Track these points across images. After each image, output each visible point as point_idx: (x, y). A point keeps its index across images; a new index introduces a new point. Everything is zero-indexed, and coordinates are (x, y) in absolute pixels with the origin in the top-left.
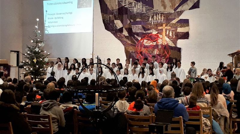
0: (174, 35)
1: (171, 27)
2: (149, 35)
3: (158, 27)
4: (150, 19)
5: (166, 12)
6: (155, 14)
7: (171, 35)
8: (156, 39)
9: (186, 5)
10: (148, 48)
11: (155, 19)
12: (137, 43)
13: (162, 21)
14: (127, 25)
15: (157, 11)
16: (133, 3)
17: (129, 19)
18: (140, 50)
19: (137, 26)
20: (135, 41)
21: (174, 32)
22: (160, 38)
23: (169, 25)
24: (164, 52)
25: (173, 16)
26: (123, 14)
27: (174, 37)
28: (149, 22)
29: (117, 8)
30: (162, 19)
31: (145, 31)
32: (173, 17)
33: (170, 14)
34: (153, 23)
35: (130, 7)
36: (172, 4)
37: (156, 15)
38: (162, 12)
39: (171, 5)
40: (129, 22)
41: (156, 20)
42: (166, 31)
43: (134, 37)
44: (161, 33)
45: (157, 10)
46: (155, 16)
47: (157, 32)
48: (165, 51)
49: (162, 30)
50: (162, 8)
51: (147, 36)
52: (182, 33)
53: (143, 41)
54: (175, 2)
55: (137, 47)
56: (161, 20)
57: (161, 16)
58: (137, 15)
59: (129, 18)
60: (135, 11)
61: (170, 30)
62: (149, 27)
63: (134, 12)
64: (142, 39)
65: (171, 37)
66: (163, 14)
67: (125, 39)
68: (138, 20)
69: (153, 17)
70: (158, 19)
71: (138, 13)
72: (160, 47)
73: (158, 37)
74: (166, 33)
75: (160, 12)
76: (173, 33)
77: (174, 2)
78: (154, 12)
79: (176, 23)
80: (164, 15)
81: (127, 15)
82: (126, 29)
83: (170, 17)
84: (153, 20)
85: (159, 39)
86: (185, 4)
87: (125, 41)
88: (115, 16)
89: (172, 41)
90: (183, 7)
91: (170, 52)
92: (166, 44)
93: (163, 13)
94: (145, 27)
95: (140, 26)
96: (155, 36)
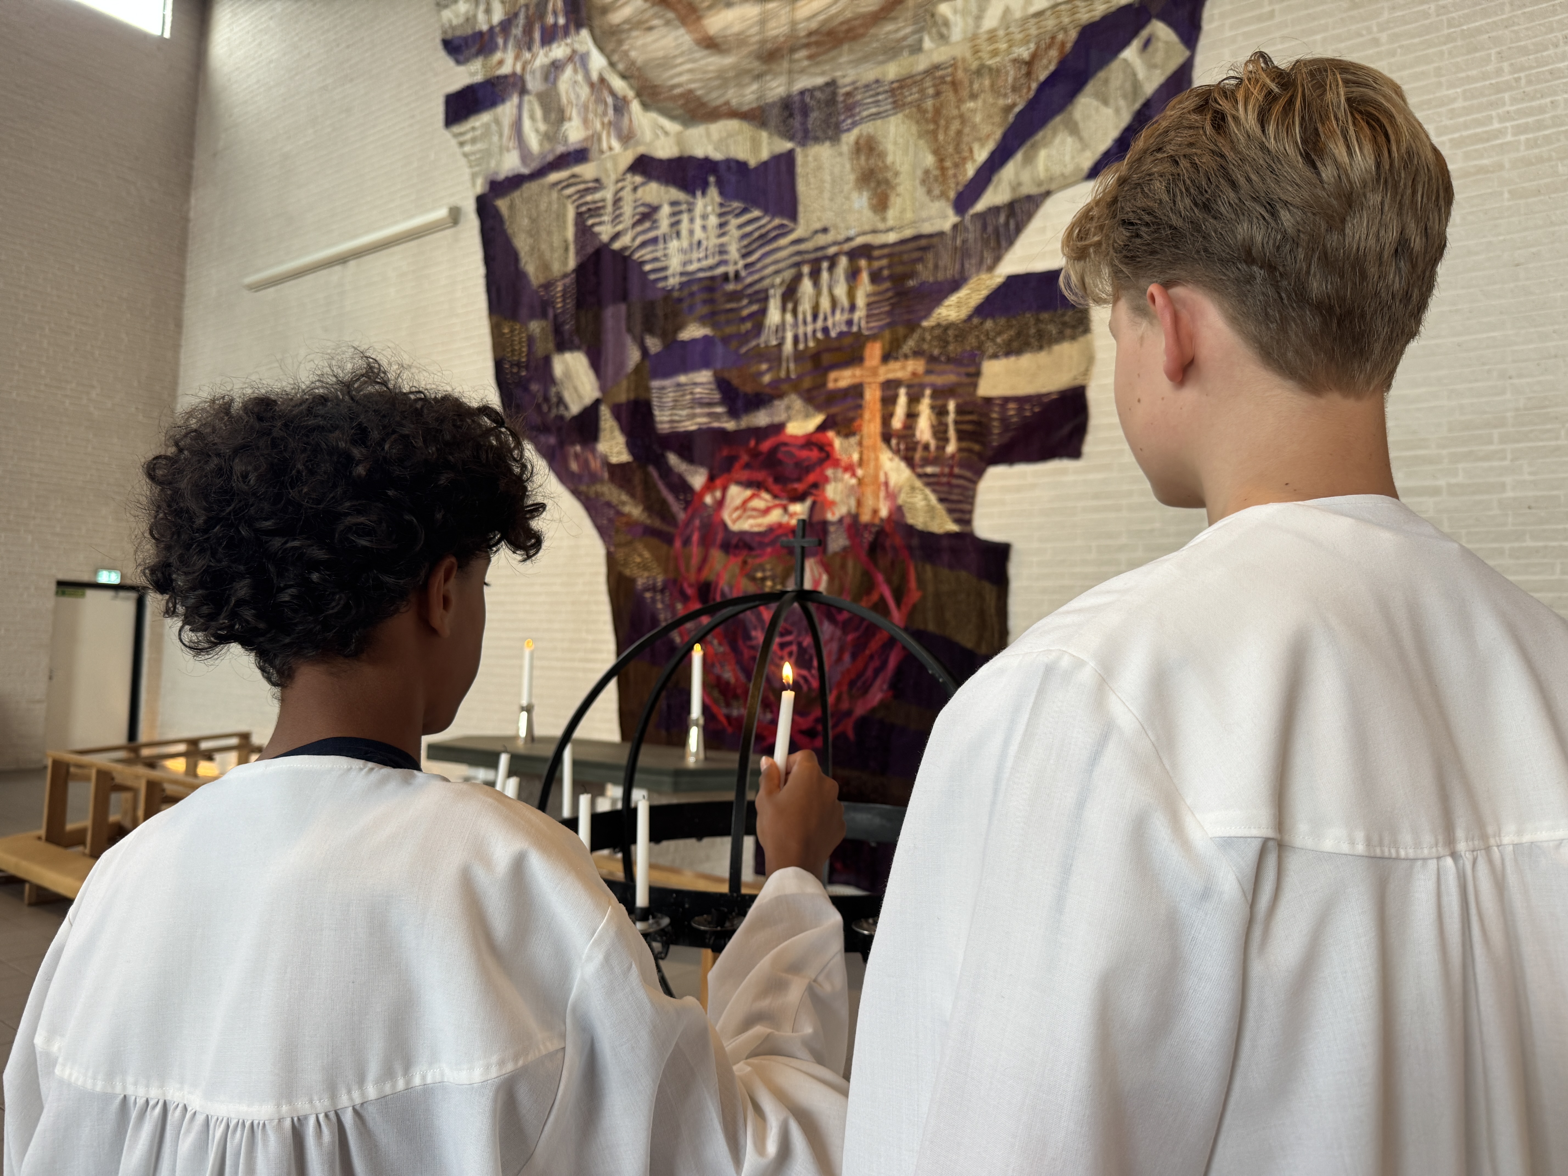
0: (952, 433)
1: (932, 360)
2: (766, 445)
3: (833, 375)
4: (774, 315)
5: (892, 237)
6: (806, 269)
7: (924, 429)
8: (811, 478)
9: (1057, 140)
10: (750, 548)
11: (805, 307)
12: (682, 516)
13: (860, 313)
14: (624, 384)
15: (821, 240)
16: (666, 210)
17: (634, 338)
18: (700, 569)
19: (682, 379)
20: (670, 498)
21: (951, 406)
22: (836, 463)
23: (911, 343)
24: (867, 586)
25: (945, 259)
26: (600, 305)
27: (951, 448)
28: (768, 339)
29: (572, 264)
30: (861, 301)
31: (733, 413)
32: (948, 269)
33: (923, 242)
34: (788, 346)
35: (644, 244)
36: (936, 152)
37: (815, 275)
38: (860, 241)
39: (929, 160)
40: (634, 356)
41: (815, 317)
42: (889, 401)
43: (666, 472)
44: (852, 420)
45: (825, 230)
46: (807, 286)
47: (818, 419)
48: (880, 578)
49: (856, 391)
50: (861, 201)
51: (745, 458)
52: (1021, 400)
53: (718, 494)
54: (967, 130)
55: (678, 544)
56: (853, 308)
57: (853, 275)
58: (686, 292)
59: (638, 328)
60: (675, 264)
61: (922, 387)
62: (767, 379)
63: (669, 272)
64: (711, 479)
65: (926, 447)
66: (870, 258)
67: (611, 492)
68: (693, 332)
69: (790, 294)
70: (825, 304)
71: (689, 281)
72: (837, 542)
73: (826, 455)
74: (887, 419)
75: (847, 247)
76: (940, 412)
77: (959, 133)
78: (802, 247)
79: (970, 318)
80: (877, 264)
81: (623, 307)
82: (617, 412)
83: (925, 274)
84: (789, 317)
85: (829, 472)
86: (1055, 133)
87: (609, 504)
88: (557, 330)
89: (930, 481)
90: (1029, 160)
91: (913, 584)
92: (884, 512)
93: (866, 251)
94: (736, 382)
95: (704, 376)
96: (804, 454)
